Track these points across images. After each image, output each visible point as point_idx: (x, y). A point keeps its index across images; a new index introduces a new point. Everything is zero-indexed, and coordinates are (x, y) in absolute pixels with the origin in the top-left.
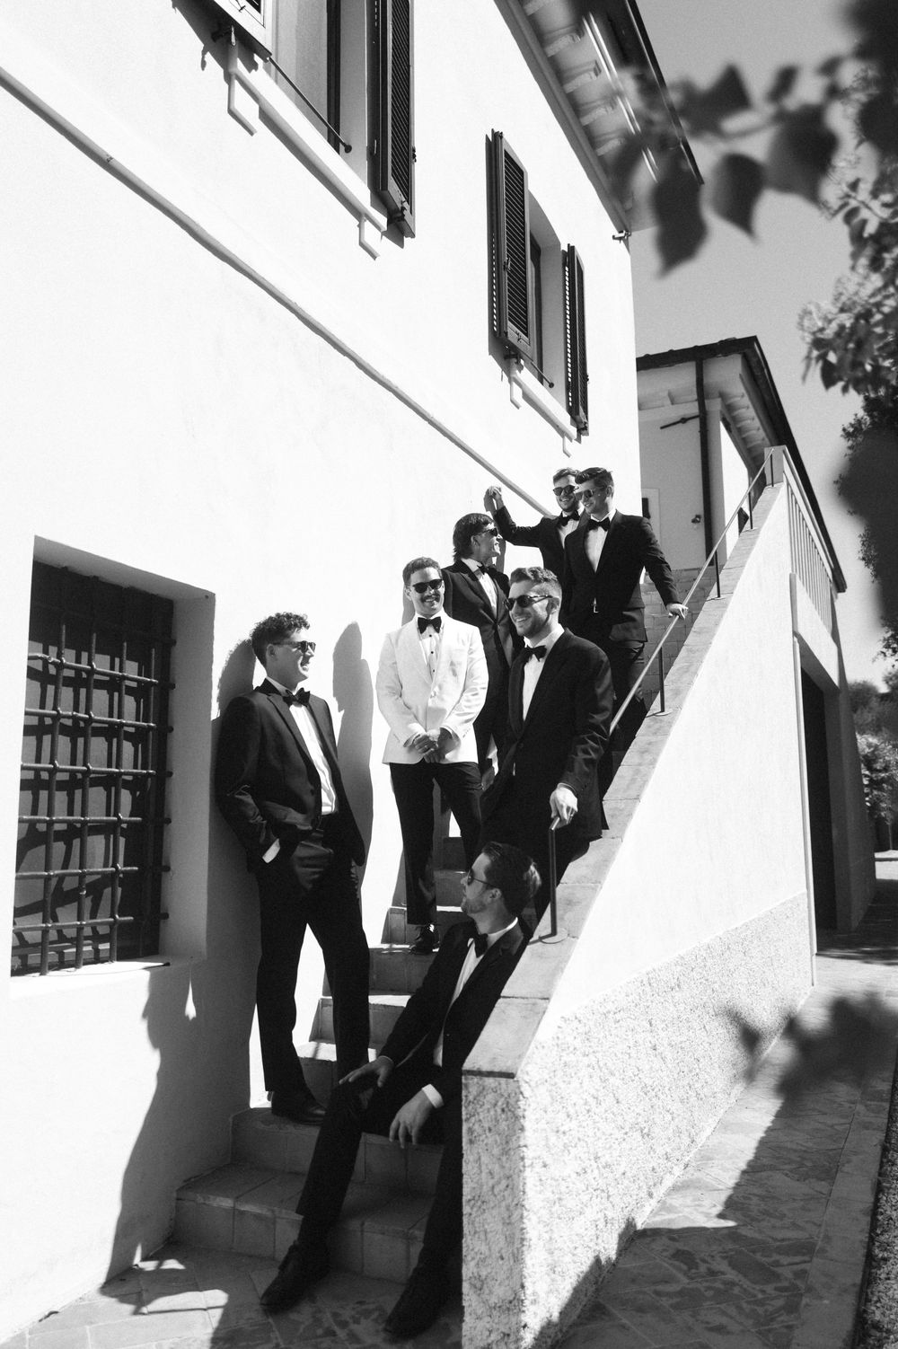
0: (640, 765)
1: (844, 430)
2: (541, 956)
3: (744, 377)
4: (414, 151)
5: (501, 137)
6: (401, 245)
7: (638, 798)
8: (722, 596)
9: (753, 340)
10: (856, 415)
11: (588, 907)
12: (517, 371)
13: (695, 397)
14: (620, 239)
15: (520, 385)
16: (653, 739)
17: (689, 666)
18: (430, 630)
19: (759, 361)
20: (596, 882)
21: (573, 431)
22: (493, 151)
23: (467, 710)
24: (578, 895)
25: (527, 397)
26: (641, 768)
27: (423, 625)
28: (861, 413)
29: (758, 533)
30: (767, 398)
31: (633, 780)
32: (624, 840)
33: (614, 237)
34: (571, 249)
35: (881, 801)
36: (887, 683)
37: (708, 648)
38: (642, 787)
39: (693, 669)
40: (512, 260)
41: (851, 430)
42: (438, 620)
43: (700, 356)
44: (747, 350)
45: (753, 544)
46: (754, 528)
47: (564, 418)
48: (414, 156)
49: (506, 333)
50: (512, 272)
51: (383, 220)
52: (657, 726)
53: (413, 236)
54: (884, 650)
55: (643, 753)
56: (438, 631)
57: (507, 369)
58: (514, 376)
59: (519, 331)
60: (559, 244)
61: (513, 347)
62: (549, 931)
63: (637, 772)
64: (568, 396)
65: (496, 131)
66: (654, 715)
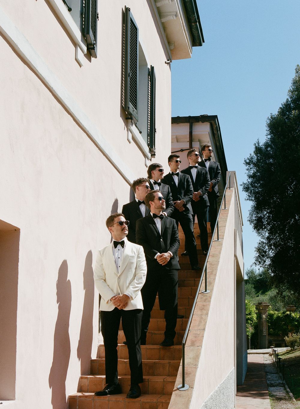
0: (202, 315)
1: (245, 161)
2: (180, 396)
3: (210, 134)
4: (98, 15)
5: (129, 11)
6: (90, 61)
7: (204, 329)
8: (219, 240)
9: (215, 117)
10: (251, 154)
11: (195, 375)
12: (131, 126)
13: (188, 140)
14: (168, 63)
15: (131, 132)
16: (205, 304)
17: (212, 271)
18: (119, 246)
19: (217, 127)
20: (195, 365)
21: (149, 155)
22: (125, 17)
23: (137, 285)
24: (189, 371)
25: (134, 139)
26: (202, 316)
27: (116, 244)
28: (253, 154)
29: (228, 211)
30: (218, 144)
31: (200, 322)
32: (202, 347)
33: (166, 62)
34: (152, 68)
35: (247, 328)
36: (247, 275)
37: (218, 263)
38: (205, 325)
39: (214, 273)
40: (132, 72)
41: (248, 161)
42: (123, 242)
43: (192, 121)
44: (212, 120)
45: (227, 216)
46: (226, 209)
47: (146, 149)
48: (98, 17)
49: (129, 108)
50: (131, 77)
51: (85, 48)
52: (205, 298)
53: (96, 57)
54: (256, 262)
55: (202, 310)
56: (123, 247)
57: (127, 125)
58: (129, 128)
59: (133, 107)
60: (147, 65)
61: (130, 114)
62: (181, 385)
63: (201, 318)
64: (148, 139)
65: (127, 7)
66: (202, 293)
